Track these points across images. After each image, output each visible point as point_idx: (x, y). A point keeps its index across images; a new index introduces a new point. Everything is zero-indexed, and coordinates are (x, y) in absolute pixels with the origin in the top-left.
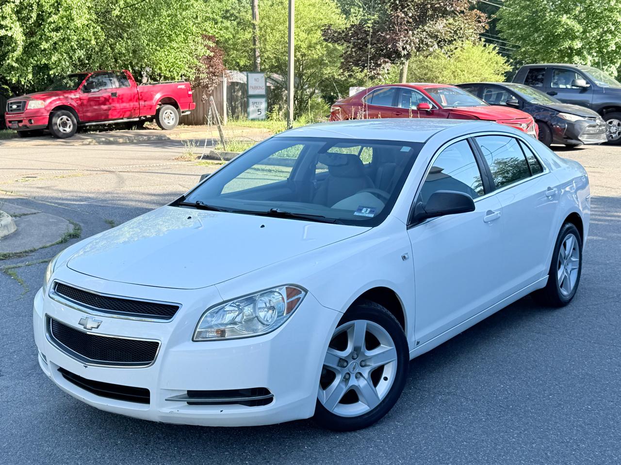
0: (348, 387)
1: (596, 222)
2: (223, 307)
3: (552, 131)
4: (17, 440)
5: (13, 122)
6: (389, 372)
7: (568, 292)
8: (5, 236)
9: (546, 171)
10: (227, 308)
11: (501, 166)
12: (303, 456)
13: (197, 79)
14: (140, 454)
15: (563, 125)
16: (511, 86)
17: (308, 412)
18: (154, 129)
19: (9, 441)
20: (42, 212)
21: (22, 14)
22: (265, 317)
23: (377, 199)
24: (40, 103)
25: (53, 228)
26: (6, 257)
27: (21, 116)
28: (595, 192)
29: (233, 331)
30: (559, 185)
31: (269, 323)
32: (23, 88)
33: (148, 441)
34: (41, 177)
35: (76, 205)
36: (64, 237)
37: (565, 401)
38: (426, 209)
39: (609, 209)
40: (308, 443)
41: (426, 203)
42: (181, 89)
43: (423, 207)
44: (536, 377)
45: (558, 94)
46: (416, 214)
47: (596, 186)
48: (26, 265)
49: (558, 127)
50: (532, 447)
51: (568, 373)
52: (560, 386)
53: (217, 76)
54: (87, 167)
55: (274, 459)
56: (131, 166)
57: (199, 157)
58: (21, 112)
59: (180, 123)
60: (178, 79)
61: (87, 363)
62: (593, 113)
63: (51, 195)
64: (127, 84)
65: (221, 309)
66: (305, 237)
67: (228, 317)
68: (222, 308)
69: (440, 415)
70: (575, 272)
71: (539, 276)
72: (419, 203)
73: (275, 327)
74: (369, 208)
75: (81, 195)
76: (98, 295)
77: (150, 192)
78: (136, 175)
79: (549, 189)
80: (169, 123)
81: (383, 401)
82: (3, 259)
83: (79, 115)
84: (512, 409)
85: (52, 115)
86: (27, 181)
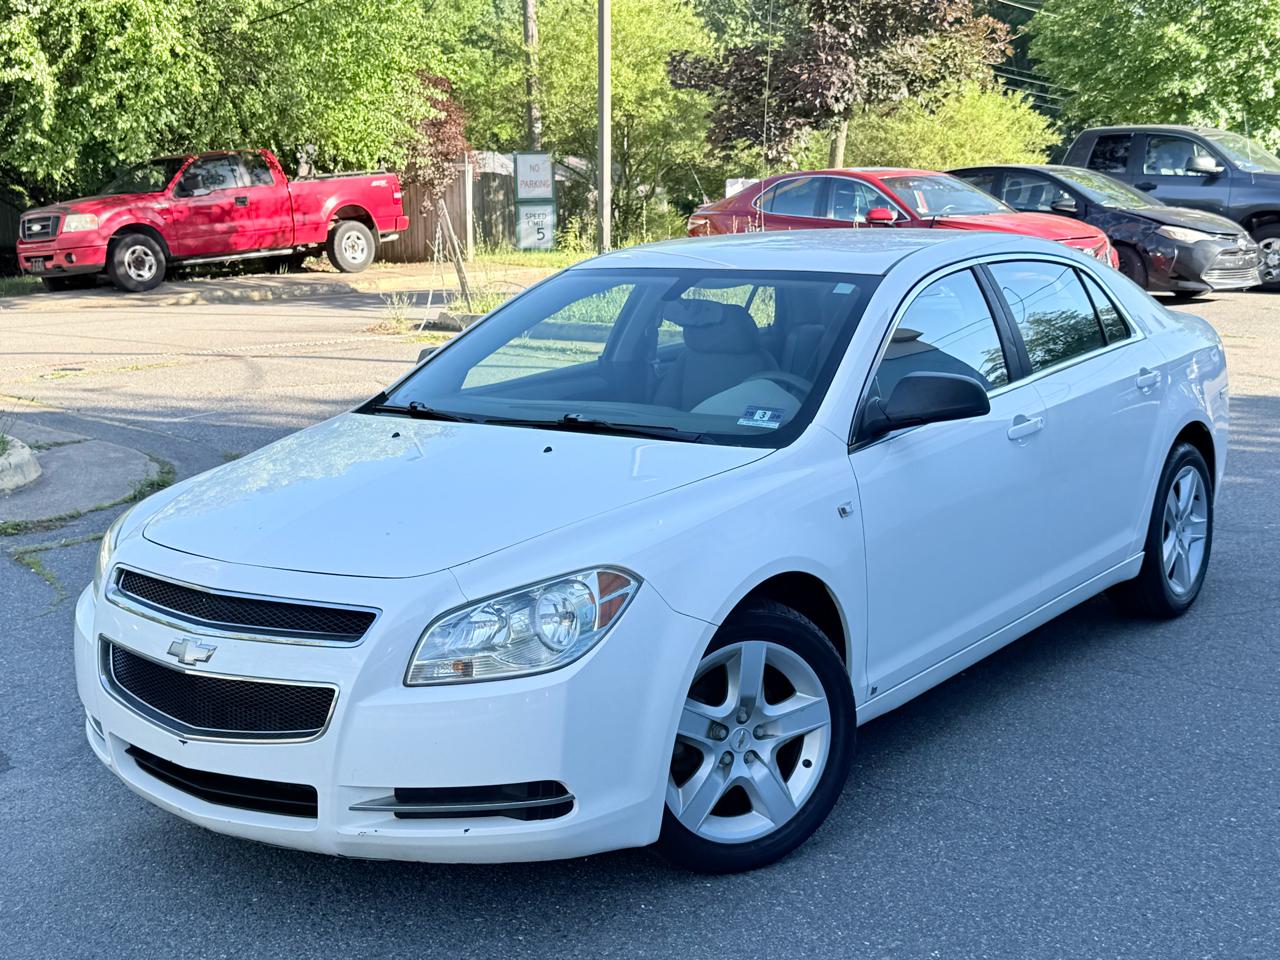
0: (728, 781)
1: (1242, 448)
2: (468, 615)
3: (1147, 264)
4: (43, 897)
5: (33, 260)
6: (815, 750)
7: (1184, 586)
8: (18, 487)
9: (1137, 335)
10: (477, 617)
11: (1041, 328)
12: (637, 925)
13: (411, 167)
14: (300, 924)
15: (1169, 250)
16: (1061, 172)
17: (647, 833)
18: (323, 271)
19: (28, 899)
20: (95, 439)
21: (49, 36)
22: (553, 636)
23: (787, 393)
24: (88, 220)
25: (116, 470)
26: (20, 529)
27: (50, 246)
28: (1237, 387)
29: (488, 664)
30: (1164, 365)
31: (562, 648)
32: (53, 190)
33: (314, 896)
34: (90, 369)
35: (163, 423)
36: (138, 487)
37: (1182, 807)
38: (887, 411)
39: (1267, 421)
40: (648, 897)
41: (887, 400)
42: (378, 187)
43: (882, 408)
44: (1121, 761)
45: (1158, 187)
46: (867, 421)
47: (1240, 374)
48: (62, 546)
49: (1159, 255)
50: (1115, 903)
51: (1187, 751)
52: (1172, 777)
53: (452, 160)
54: (185, 347)
55: (578, 931)
56: (277, 346)
57: (417, 327)
58: (51, 238)
59: (377, 259)
60: (373, 168)
61: (186, 735)
62: (1232, 226)
63: (112, 405)
64: (268, 180)
65: (463, 619)
66: (635, 474)
67: (479, 635)
68: (466, 617)
69: (920, 838)
70: (1199, 547)
71: (1124, 553)
72: (873, 399)
73: (576, 655)
74: (769, 409)
75: (175, 403)
76: (208, 594)
77: (316, 397)
78: (288, 362)
79: (1144, 372)
80: (354, 258)
81: (803, 809)
82: (13, 535)
83: (168, 242)
84: (1071, 825)
85: (113, 245)
86: (62, 376)
